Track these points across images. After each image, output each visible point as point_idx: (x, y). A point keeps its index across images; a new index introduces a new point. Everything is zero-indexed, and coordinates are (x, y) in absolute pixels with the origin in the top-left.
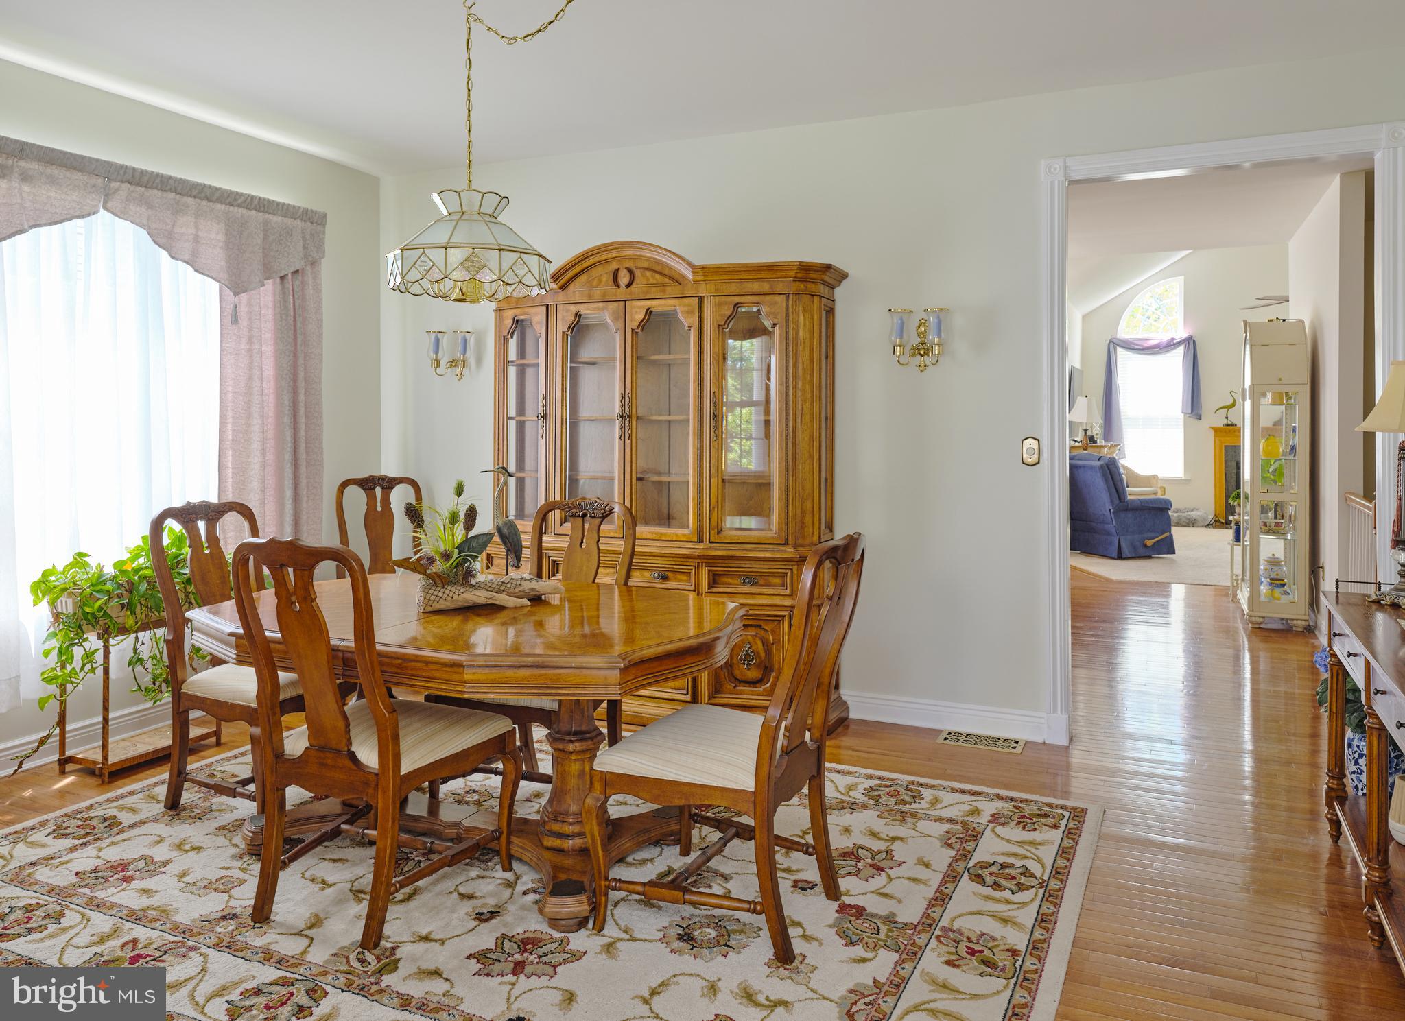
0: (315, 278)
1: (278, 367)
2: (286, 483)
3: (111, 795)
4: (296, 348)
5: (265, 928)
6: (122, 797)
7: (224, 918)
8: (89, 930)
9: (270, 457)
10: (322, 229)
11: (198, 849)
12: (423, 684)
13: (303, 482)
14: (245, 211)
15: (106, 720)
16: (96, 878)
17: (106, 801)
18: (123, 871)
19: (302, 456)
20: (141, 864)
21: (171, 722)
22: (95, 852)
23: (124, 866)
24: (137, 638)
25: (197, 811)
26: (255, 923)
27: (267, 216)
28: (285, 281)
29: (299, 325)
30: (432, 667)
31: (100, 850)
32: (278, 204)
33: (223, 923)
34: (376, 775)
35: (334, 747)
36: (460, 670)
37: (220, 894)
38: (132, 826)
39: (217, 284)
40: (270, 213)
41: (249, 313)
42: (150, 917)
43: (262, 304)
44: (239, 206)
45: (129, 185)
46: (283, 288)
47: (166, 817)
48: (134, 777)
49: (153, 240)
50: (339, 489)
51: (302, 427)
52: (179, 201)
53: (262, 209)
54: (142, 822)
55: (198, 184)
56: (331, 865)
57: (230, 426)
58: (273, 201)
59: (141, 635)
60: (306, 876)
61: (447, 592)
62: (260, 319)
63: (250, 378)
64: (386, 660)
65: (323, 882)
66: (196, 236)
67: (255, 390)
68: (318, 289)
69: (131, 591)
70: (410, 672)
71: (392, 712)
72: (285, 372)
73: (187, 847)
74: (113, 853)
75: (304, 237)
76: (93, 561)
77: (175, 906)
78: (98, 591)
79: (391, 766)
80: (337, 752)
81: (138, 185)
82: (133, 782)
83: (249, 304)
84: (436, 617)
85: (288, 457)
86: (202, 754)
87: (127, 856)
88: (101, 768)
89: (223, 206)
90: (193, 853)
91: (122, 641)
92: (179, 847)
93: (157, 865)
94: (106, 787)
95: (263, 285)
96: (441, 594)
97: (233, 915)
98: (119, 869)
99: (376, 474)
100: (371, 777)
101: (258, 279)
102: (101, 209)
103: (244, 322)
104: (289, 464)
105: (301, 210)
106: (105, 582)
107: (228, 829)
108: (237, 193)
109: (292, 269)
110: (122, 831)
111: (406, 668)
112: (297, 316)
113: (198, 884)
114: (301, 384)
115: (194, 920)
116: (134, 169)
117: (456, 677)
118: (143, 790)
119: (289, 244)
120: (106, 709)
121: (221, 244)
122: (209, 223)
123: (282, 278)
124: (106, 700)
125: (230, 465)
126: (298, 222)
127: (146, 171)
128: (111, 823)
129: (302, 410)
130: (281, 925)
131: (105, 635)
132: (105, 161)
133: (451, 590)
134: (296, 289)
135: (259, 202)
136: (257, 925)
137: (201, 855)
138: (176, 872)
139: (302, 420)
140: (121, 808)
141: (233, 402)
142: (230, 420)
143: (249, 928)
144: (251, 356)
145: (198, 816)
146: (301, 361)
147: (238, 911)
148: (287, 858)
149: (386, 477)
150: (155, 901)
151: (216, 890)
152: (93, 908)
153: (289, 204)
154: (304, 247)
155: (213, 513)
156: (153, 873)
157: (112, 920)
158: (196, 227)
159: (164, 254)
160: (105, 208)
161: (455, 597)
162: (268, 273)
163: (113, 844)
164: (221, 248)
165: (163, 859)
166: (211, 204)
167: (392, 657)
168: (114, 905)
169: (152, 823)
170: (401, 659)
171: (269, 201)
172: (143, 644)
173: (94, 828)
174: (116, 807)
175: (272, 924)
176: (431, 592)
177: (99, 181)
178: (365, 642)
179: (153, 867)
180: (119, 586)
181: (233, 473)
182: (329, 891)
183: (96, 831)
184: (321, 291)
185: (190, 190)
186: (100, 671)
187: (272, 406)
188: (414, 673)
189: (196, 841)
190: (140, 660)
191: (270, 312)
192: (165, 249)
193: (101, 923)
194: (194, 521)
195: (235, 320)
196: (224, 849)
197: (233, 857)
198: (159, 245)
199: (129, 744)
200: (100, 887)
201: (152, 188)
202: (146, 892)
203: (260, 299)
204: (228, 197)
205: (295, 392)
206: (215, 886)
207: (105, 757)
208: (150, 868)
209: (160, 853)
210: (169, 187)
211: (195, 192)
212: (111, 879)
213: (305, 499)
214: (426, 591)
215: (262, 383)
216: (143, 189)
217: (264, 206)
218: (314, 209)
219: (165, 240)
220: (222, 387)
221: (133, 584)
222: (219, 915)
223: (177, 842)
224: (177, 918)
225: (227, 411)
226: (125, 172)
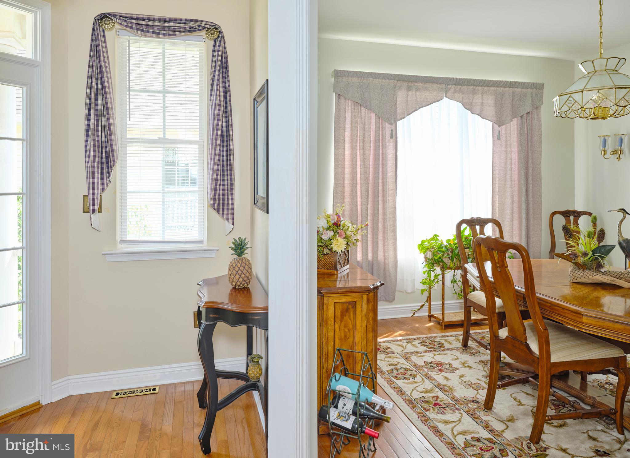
0: (538, 115)
1: (519, 158)
2: (523, 211)
3: (444, 334)
4: (528, 149)
5: (489, 413)
6: (448, 336)
7: (473, 401)
8: (423, 386)
9: (516, 199)
10: (542, 91)
11: (470, 367)
12: (561, 319)
13: (531, 211)
14: (503, 89)
15: (443, 304)
16: (431, 366)
17: (441, 336)
18: (440, 366)
19: (531, 199)
20: (448, 366)
21: (464, 311)
22: (432, 355)
23: (441, 365)
24: (454, 272)
25: (474, 351)
26: (485, 409)
27: (514, 89)
28: (523, 118)
29: (529, 137)
30: (566, 311)
31: (435, 355)
32: (519, 83)
33: (472, 403)
34: (538, 358)
35: (519, 339)
36: (581, 316)
37: (474, 390)
38: (448, 349)
39: (491, 123)
40: (515, 88)
41: (506, 134)
42: (445, 389)
43: (512, 129)
44: (501, 87)
45: (455, 86)
46: (522, 121)
47: (461, 350)
48: (454, 329)
49: (464, 107)
50: (551, 216)
51: (531, 186)
52: (475, 89)
53: (512, 86)
54: (452, 349)
55: (483, 80)
56: (525, 395)
57: (497, 185)
58: (517, 82)
59: (456, 271)
60: (512, 396)
61: (586, 273)
62: (510, 137)
63: (506, 163)
64: (543, 302)
65: (520, 402)
66: (482, 103)
67: (508, 169)
68: (539, 120)
69: (452, 252)
70: (555, 311)
71: (545, 330)
72: (522, 160)
73: (466, 365)
74: (439, 358)
75: (532, 97)
76: (440, 238)
77: (455, 389)
78: (440, 251)
79: (545, 356)
80: (520, 342)
81: (458, 85)
82: (453, 331)
83: (506, 130)
84: (578, 286)
85: (523, 199)
86: (482, 327)
87: (444, 361)
88: (441, 322)
89: (494, 88)
90: (468, 368)
91: (449, 272)
92: (463, 364)
93: (453, 369)
94: (444, 331)
95: (512, 121)
96: (582, 274)
97: (477, 401)
98: (439, 365)
99: (571, 209)
100: (536, 359)
101: (509, 118)
102: (445, 97)
103: (503, 138)
104: (524, 203)
105: (531, 84)
106: (443, 247)
107: (484, 363)
108: (500, 81)
109: (526, 112)
110: (444, 350)
111: (553, 309)
112: (529, 134)
113: (467, 382)
114: (530, 165)
115: (461, 397)
116: (457, 79)
117: (578, 319)
118: (456, 336)
119: (524, 100)
120: (443, 299)
121: (493, 105)
122: (488, 96)
123: (521, 116)
124: (443, 295)
125: (497, 202)
126: (529, 90)
127: (461, 79)
128: (441, 346)
129: (530, 178)
130: (496, 414)
131: (443, 269)
132: (445, 78)
133: (587, 273)
134: (528, 121)
135: (510, 84)
136: (486, 410)
137: (471, 370)
138: (460, 374)
139: (530, 182)
140: (446, 341)
141: (499, 174)
142: (497, 182)
143: (482, 410)
144: (507, 153)
145: (474, 353)
146: (530, 154)
147: (480, 401)
148: (501, 385)
149: (576, 211)
150: (449, 383)
151: (473, 388)
152: (426, 377)
153: (525, 82)
154: (532, 101)
155: (482, 222)
156: (451, 372)
157: (432, 385)
158: (482, 99)
159: (469, 112)
160: (446, 97)
161: (591, 277)
162: (514, 115)
163: (439, 354)
164: (493, 106)
165: (456, 367)
166: (489, 88)
167: (545, 302)
168: (434, 379)
169: (455, 351)
170: (550, 304)
171: (515, 82)
172: (456, 275)
173: (435, 346)
174: (444, 340)
175: (492, 412)
176: (576, 272)
177: (444, 86)
178: (530, 291)
179: (452, 369)
180: (448, 250)
181: (499, 206)
182: (521, 407)
183: (435, 347)
184: (541, 121)
185: (479, 83)
186: (441, 283)
187: (517, 176)
188: (557, 312)
189: (470, 363)
190: (455, 281)
191: (516, 133)
192: (469, 110)
193: (428, 385)
194: (475, 226)
195: (499, 138)
196: (480, 371)
197: (483, 376)
198: (467, 109)
199: (454, 315)
200: (431, 370)
201: (464, 85)
202: (446, 378)
203: (510, 127)
204: (496, 84)
205: (527, 169)
206: (473, 386)
207: (443, 318)
208: (450, 369)
209: (456, 364)
210: (471, 84)
211: (481, 84)
212: (435, 368)
213: (532, 219)
214: (574, 271)
215: (511, 165)
216: (460, 86)
217: (513, 85)
218: (537, 82)
219: (469, 106)
220: (494, 168)
221: (453, 249)
222: (472, 399)
223: (463, 361)
224: (455, 394)
225: (496, 178)
226: (453, 81)
